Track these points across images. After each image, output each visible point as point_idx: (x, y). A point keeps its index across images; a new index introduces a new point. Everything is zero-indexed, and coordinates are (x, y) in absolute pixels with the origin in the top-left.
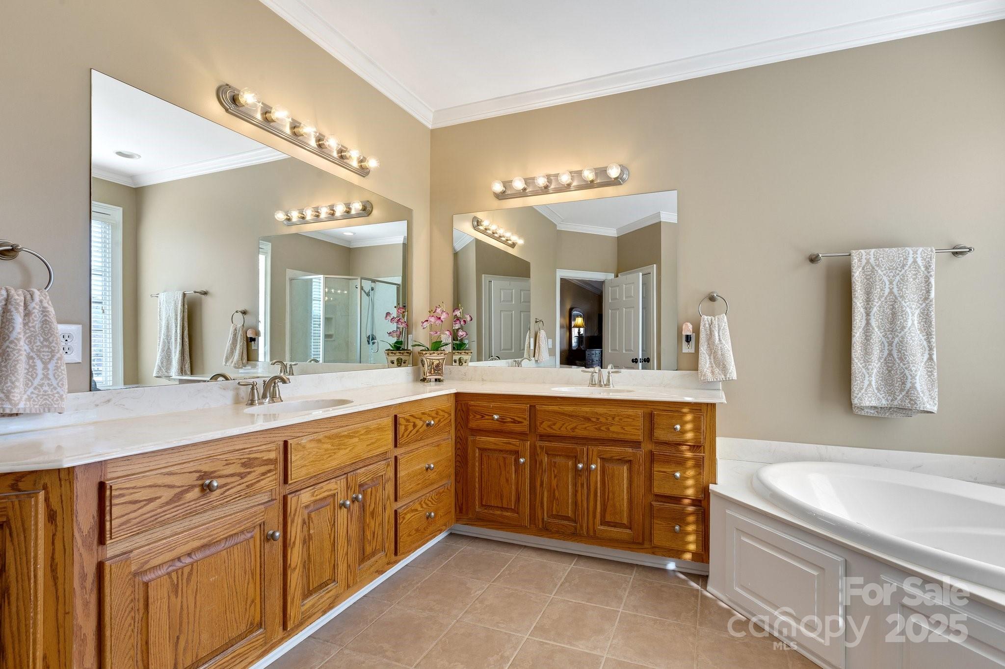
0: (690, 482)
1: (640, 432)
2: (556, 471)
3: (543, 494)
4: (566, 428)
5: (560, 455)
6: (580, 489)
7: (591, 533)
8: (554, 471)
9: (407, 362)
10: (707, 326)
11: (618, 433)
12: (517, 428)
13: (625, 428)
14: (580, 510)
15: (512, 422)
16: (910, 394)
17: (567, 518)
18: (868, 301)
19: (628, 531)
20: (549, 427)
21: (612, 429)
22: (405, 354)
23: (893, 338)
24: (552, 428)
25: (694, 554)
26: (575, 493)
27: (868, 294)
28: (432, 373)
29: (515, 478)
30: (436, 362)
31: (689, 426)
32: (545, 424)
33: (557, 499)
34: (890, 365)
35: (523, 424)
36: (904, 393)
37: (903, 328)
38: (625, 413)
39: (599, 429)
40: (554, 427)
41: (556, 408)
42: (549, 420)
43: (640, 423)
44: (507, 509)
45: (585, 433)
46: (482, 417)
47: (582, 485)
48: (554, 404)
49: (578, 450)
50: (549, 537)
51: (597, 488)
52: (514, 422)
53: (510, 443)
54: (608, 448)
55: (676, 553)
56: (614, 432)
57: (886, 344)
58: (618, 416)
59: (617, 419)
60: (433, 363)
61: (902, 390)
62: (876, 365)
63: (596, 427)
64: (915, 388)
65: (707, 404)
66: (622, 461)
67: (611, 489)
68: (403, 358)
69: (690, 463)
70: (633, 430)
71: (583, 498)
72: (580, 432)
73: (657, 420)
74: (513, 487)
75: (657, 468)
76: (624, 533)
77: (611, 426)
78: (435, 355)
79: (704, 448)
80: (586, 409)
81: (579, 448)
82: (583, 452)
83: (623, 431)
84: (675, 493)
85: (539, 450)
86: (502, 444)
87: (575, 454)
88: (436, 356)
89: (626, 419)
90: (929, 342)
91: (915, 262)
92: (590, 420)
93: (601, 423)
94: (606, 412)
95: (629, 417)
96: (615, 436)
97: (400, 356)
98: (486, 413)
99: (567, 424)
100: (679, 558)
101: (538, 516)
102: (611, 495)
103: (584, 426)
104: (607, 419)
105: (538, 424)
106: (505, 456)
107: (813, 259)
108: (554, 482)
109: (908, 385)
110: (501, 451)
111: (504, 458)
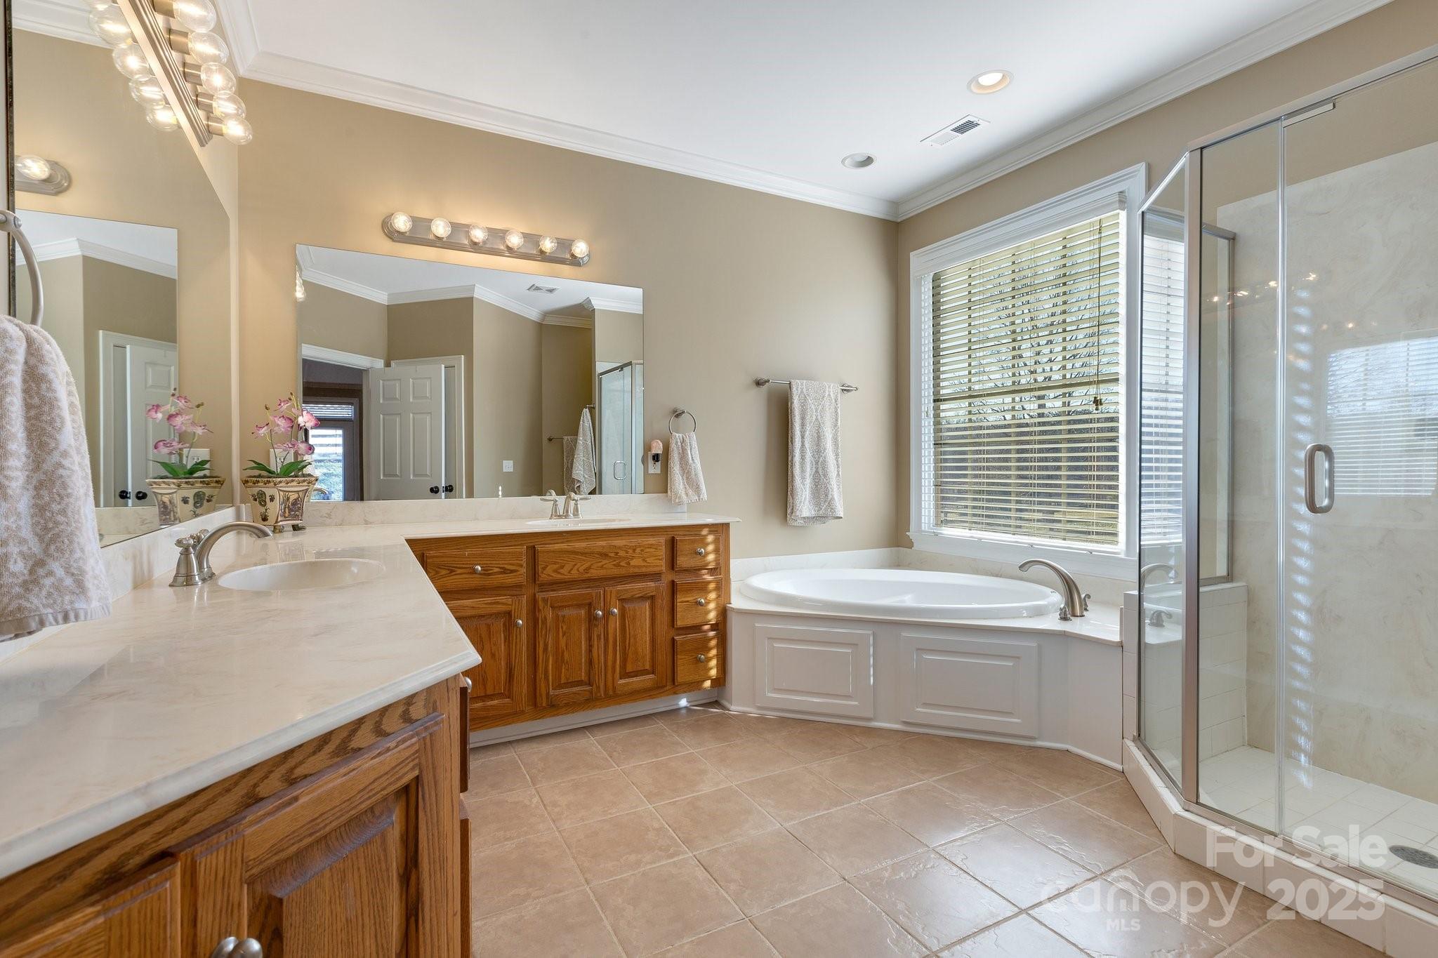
0: (712, 606)
1: (663, 563)
2: (564, 628)
3: (547, 661)
4: (578, 570)
5: (568, 606)
6: (596, 643)
7: (611, 693)
8: (562, 627)
9: (214, 499)
10: (679, 444)
11: (639, 567)
12: (507, 581)
13: (647, 559)
14: (597, 669)
15: (501, 573)
16: (830, 504)
17: (580, 683)
18: (803, 425)
19: (652, 676)
20: (556, 571)
21: (633, 563)
22: (212, 485)
23: (819, 457)
24: (559, 573)
25: (713, 681)
26: (590, 647)
27: (803, 419)
28: (287, 515)
29: (505, 649)
30: (293, 497)
31: (711, 548)
32: (549, 570)
33: (567, 662)
34: (817, 480)
35: (519, 573)
36: (827, 504)
37: (825, 449)
38: (647, 543)
39: (618, 565)
40: (561, 571)
41: (564, 546)
42: (555, 563)
43: (663, 552)
44: (491, 697)
45: (602, 573)
46: (451, 572)
47: (599, 637)
48: (560, 541)
49: (594, 595)
50: (554, 716)
51: (616, 636)
52: (504, 571)
53: (498, 603)
54: (628, 586)
55: (695, 685)
56: (634, 567)
57: (814, 463)
58: (640, 546)
59: (638, 550)
60: (288, 499)
61: (825, 501)
62: (808, 481)
63: (615, 563)
64: (834, 499)
65: (723, 524)
66: (643, 598)
67: (632, 633)
68: (207, 491)
69: (712, 586)
70: (656, 561)
71: (600, 652)
72: (594, 573)
73: (680, 546)
74: (503, 663)
75: (680, 598)
76: (646, 680)
77: (632, 559)
78: (294, 484)
79: (720, 570)
80: (601, 543)
81: (593, 592)
82: (600, 596)
83: (645, 564)
84: (697, 621)
85: (541, 604)
86: (485, 606)
87: (590, 601)
88: (296, 486)
89: (648, 550)
90: (837, 461)
91: (829, 395)
92: (607, 555)
93: (620, 557)
94: (625, 544)
95: (651, 546)
96: (636, 570)
97: (202, 487)
98: (458, 566)
99: (579, 564)
100: (699, 689)
101: (540, 692)
102: (632, 640)
103: (600, 564)
104: (627, 552)
105: (540, 569)
106: (489, 621)
107: (759, 383)
108: (563, 642)
109: (830, 497)
110: (482, 616)
111: (488, 626)
